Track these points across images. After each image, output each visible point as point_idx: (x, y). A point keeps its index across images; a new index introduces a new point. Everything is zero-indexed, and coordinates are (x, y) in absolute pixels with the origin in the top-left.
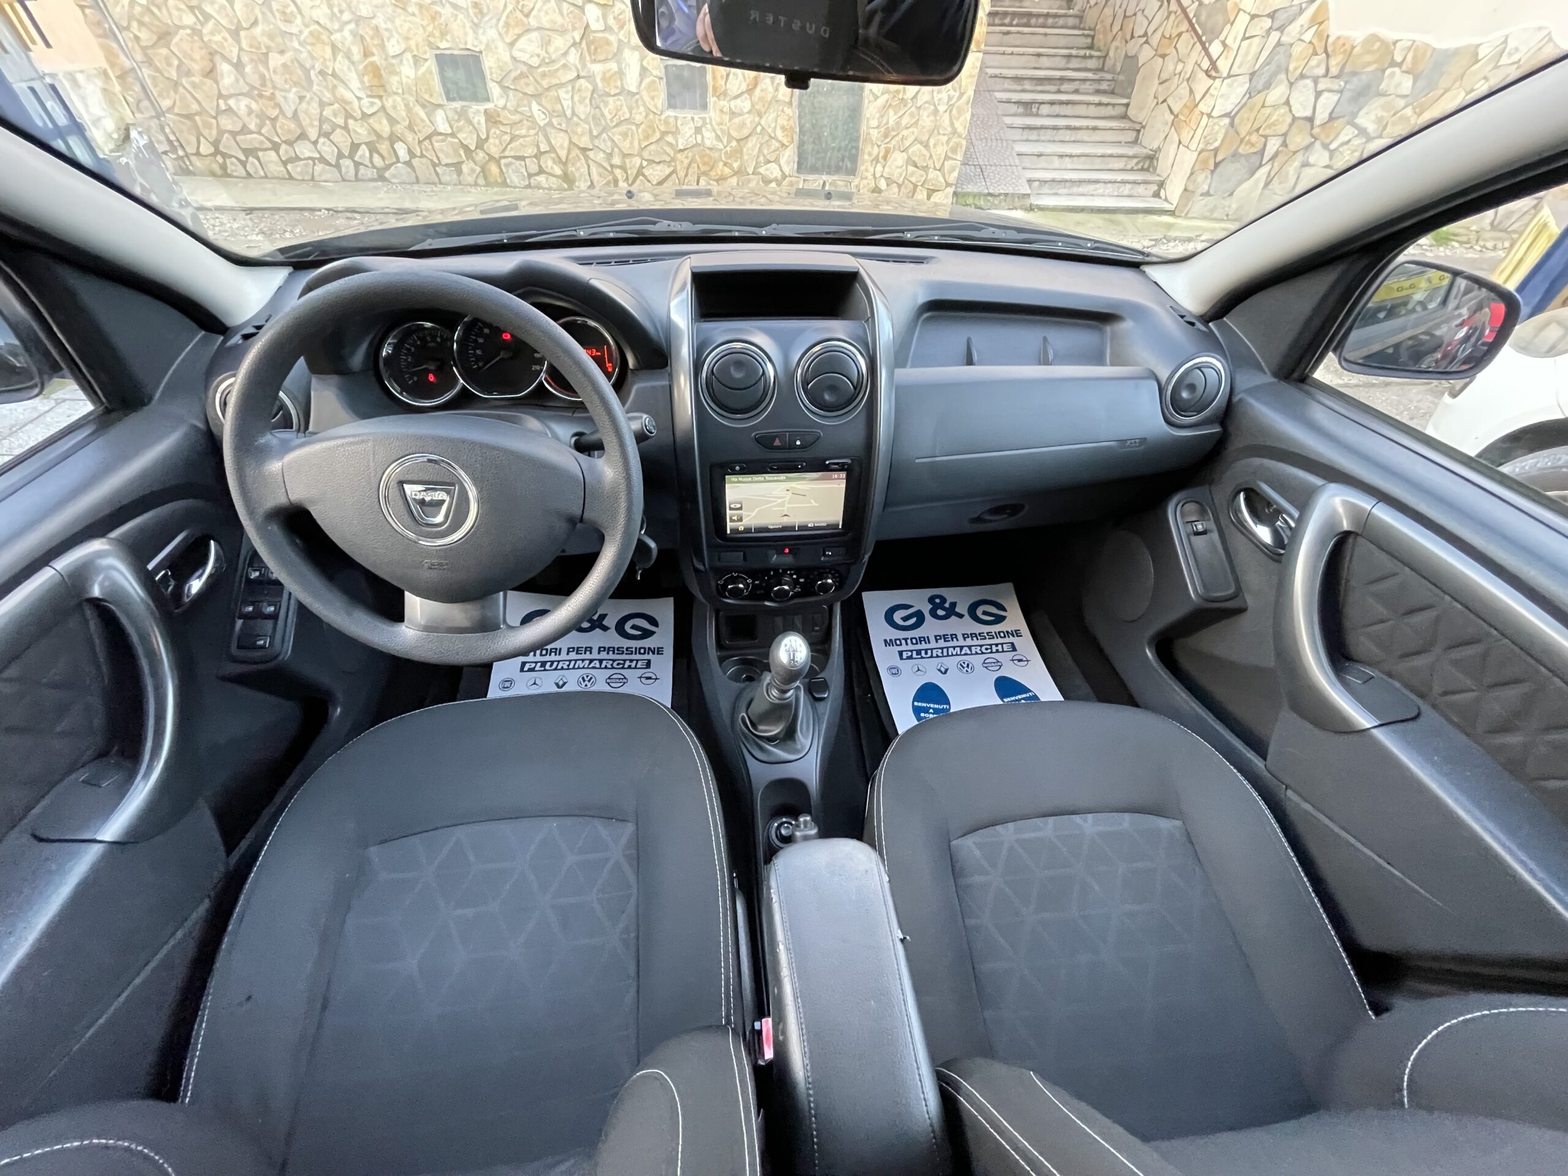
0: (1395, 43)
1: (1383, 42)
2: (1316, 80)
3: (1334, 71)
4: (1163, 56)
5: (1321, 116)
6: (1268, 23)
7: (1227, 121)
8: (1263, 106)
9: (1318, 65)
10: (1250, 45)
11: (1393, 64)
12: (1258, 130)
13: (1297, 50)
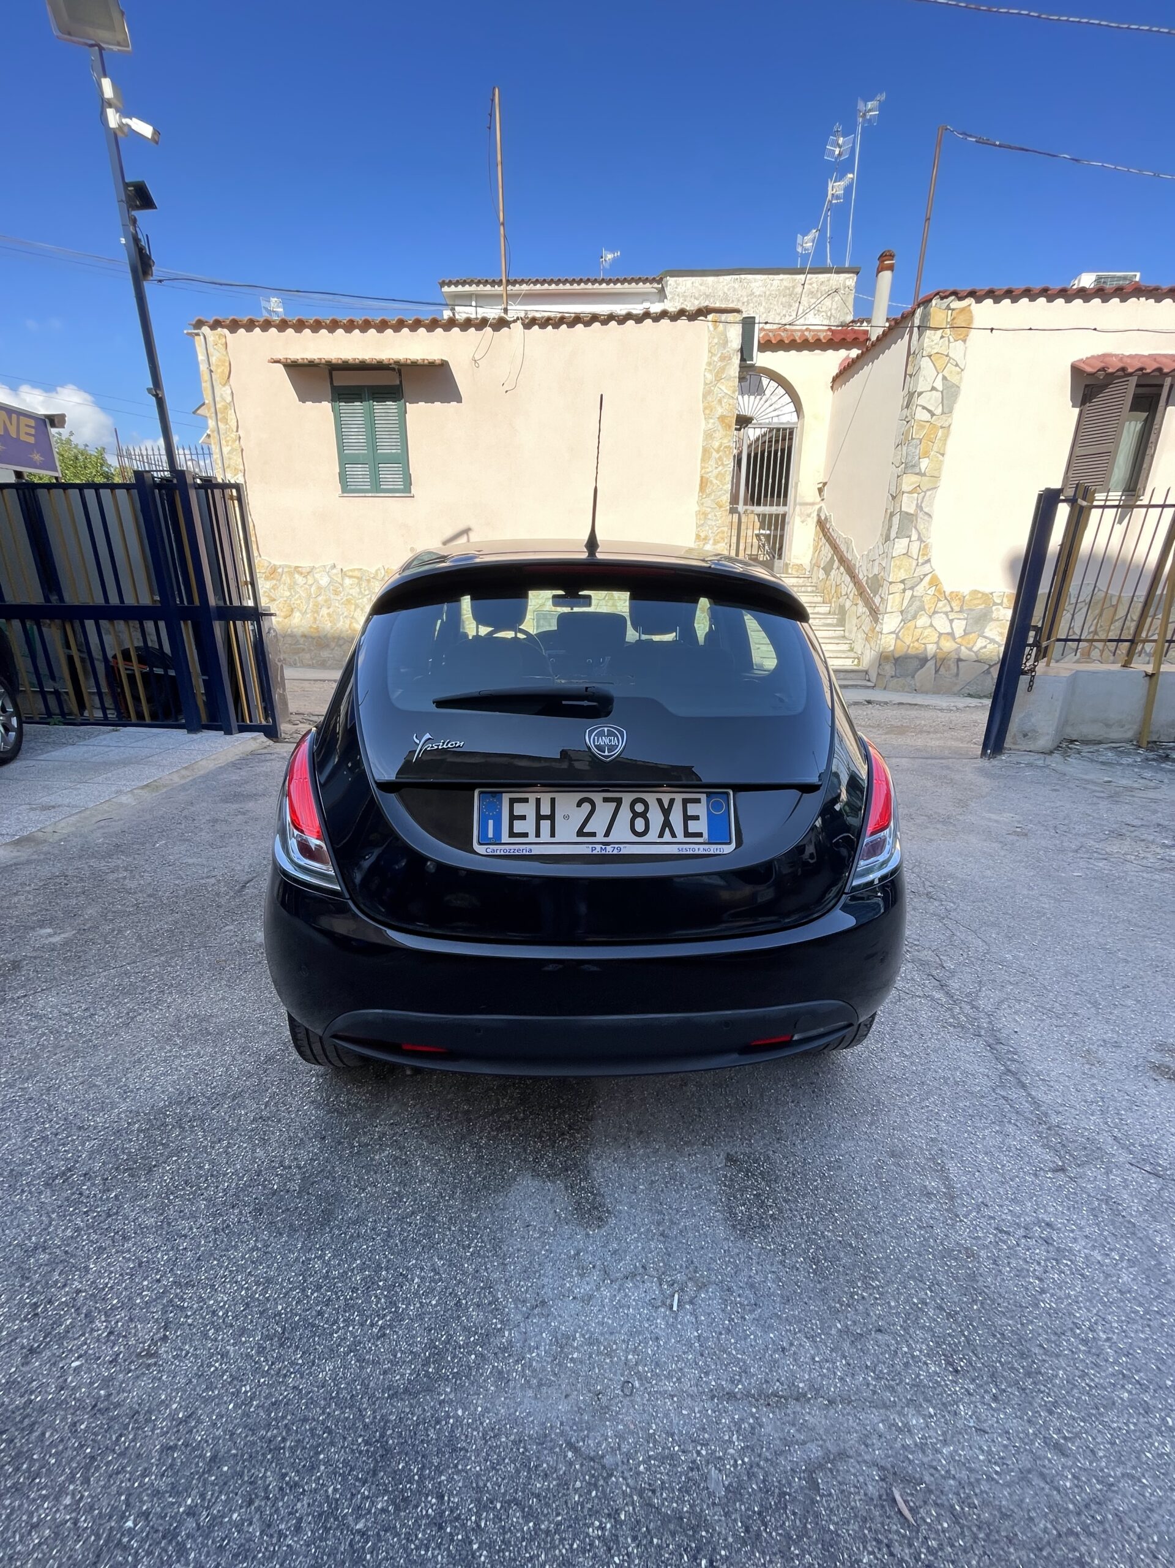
0: (992, 594)
1: (983, 594)
2: (946, 613)
3: (956, 609)
4: (856, 605)
5: (959, 631)
6: (902, 586)
7: (894, 636)
8: (916, 627)
9: (944, 606)
10: (894, 597)
11: (995, 604)
12: (917, 640)
13: (926, 599)
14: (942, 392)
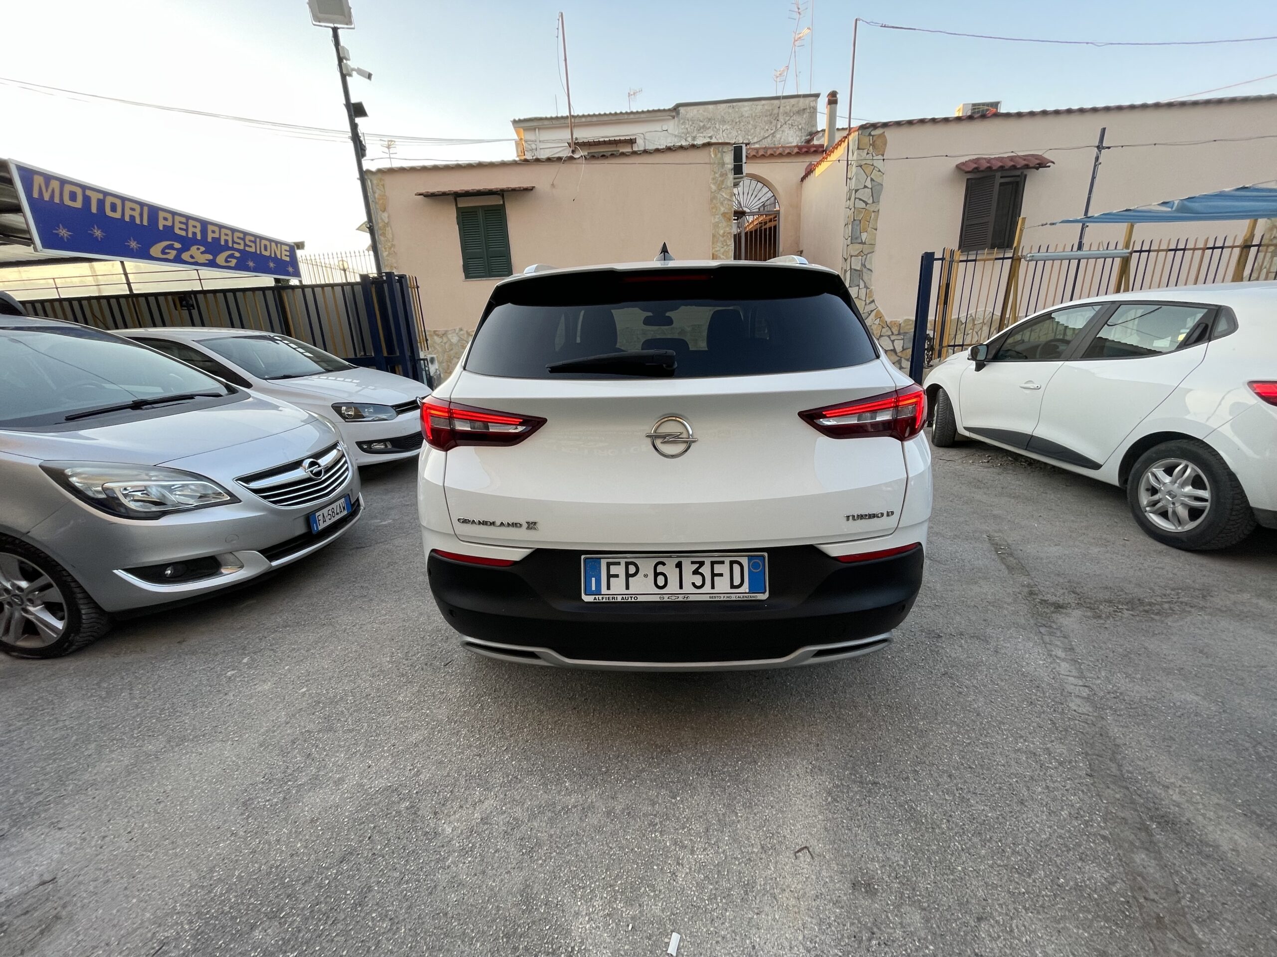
14: (871, 189)
